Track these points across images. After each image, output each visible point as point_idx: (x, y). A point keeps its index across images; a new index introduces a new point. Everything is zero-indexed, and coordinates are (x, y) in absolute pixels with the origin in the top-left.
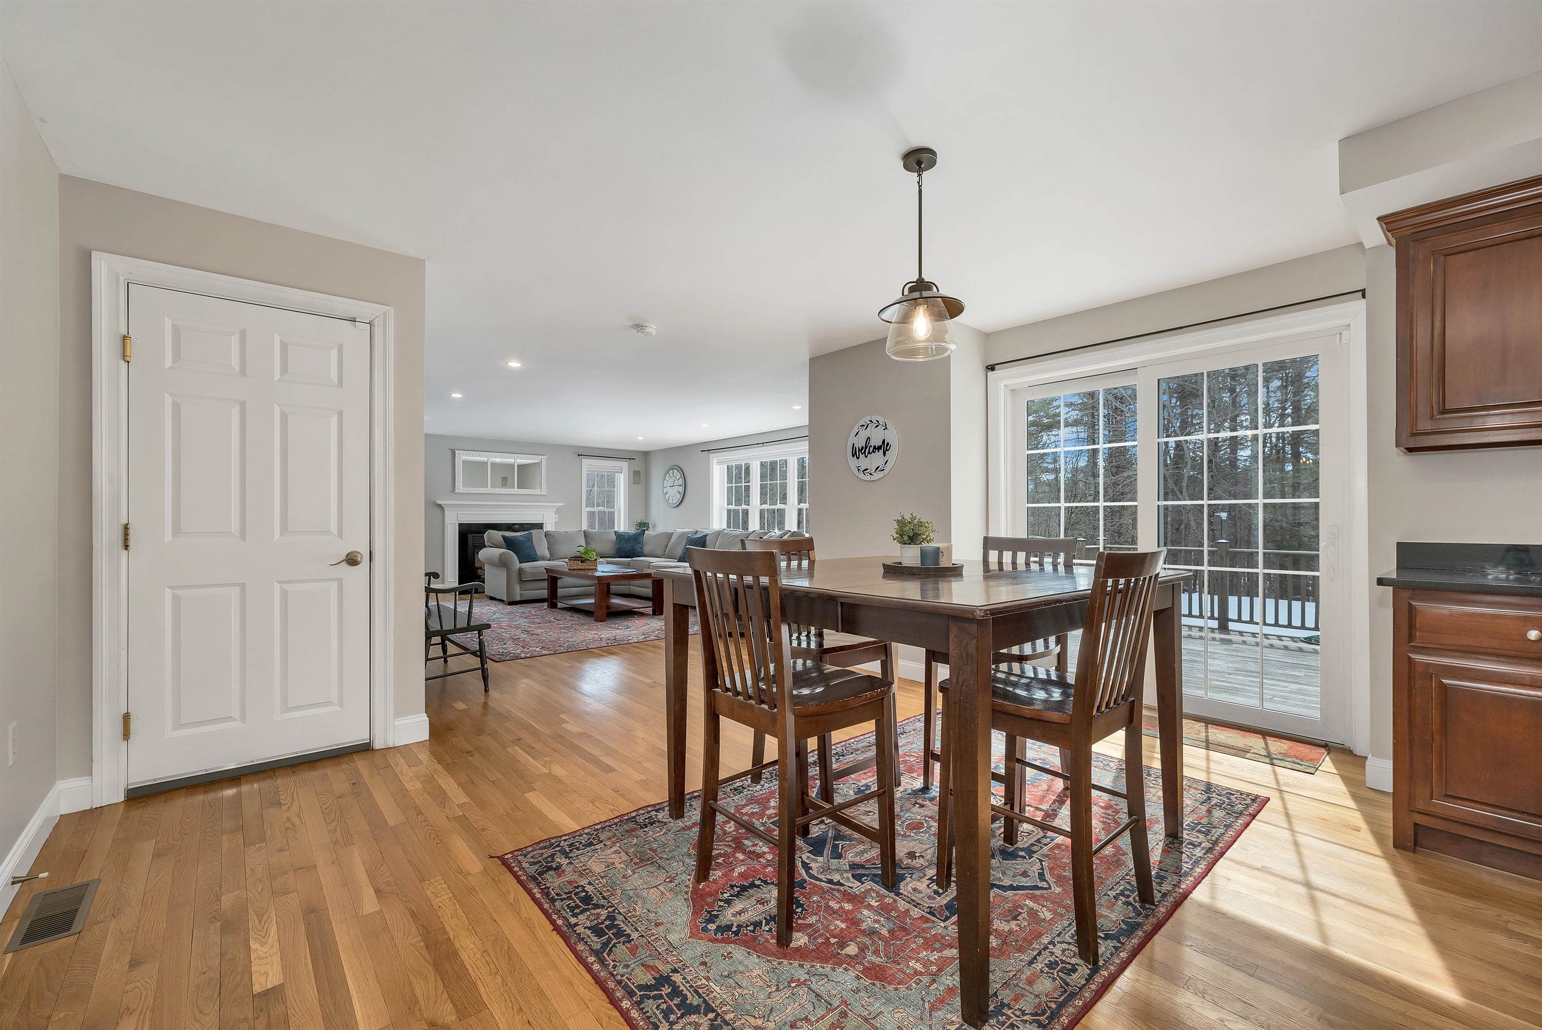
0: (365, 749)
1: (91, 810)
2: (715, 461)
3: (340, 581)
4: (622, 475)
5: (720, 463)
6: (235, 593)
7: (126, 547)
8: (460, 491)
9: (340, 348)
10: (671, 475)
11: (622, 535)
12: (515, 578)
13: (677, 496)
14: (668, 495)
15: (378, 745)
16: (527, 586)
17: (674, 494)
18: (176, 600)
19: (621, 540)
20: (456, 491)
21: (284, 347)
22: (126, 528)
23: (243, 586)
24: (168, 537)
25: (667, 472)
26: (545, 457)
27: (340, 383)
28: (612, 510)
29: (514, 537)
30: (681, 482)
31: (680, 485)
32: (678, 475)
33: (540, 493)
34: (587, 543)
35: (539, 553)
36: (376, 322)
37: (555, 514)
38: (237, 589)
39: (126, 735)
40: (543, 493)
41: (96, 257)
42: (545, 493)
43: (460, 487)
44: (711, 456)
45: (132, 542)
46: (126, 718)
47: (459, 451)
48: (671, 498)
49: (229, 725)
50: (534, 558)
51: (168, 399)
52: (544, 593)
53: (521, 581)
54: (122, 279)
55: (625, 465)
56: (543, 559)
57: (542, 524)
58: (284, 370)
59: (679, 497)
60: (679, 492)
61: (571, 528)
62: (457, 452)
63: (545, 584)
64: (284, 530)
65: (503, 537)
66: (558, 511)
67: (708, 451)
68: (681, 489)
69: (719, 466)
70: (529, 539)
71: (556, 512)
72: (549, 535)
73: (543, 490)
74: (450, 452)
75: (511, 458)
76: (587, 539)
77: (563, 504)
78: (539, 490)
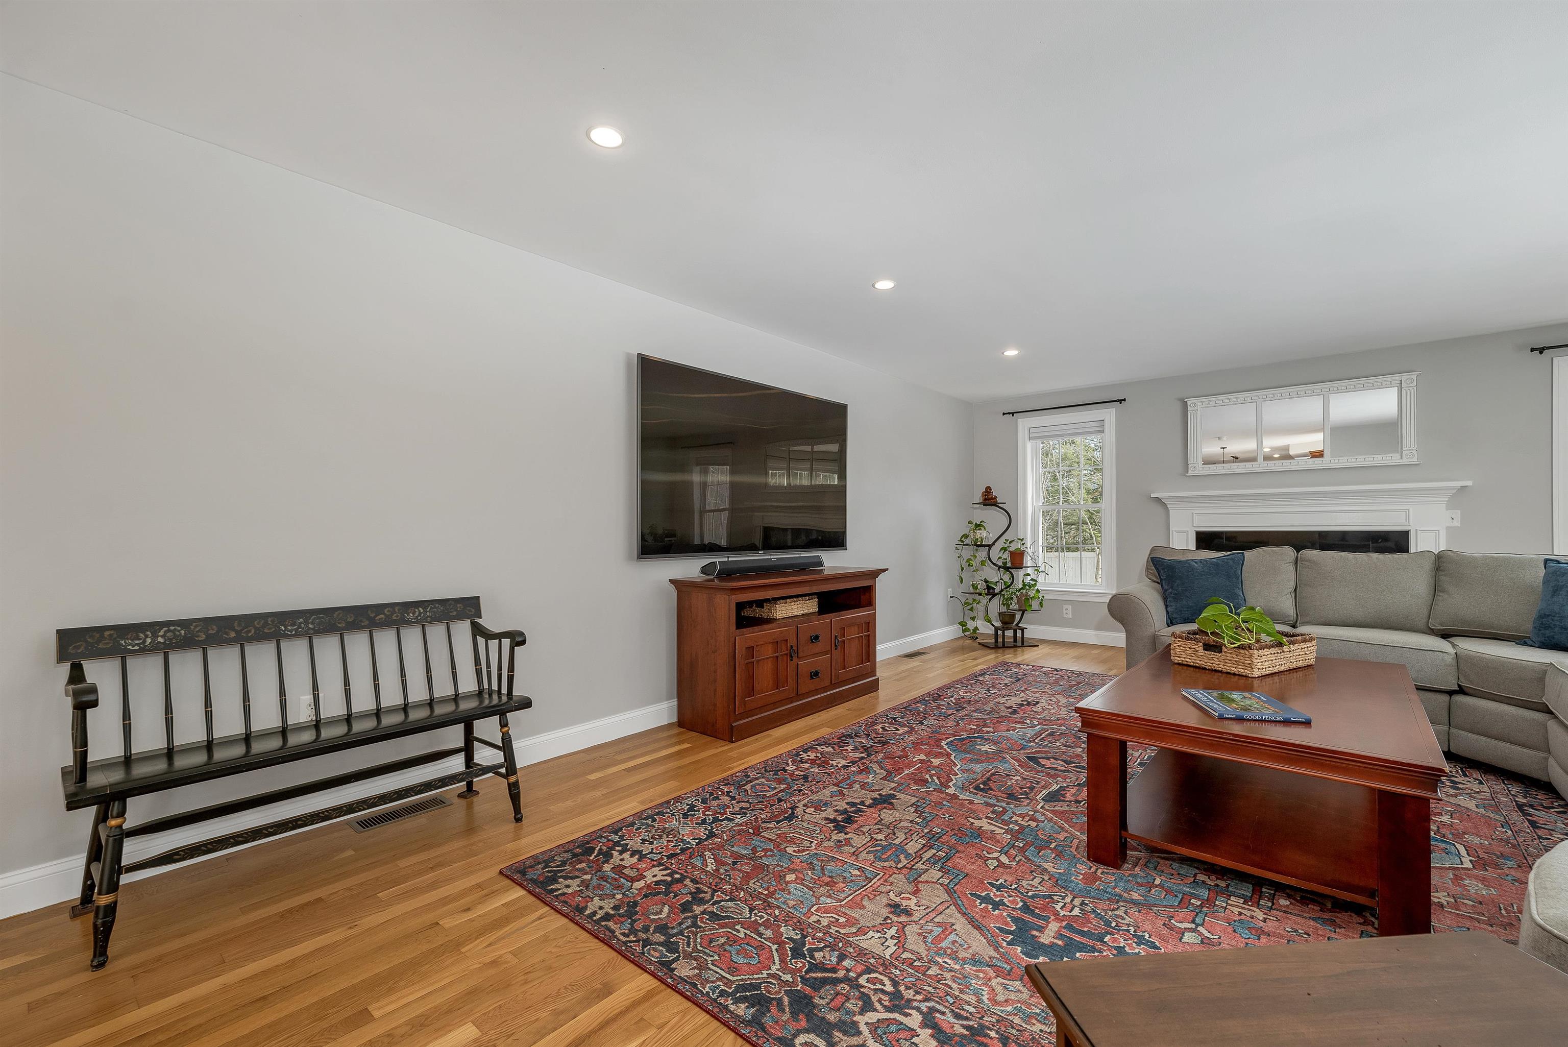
8: (1196, 473)
20: (1190, 473)
26: (1410, 377)
37: (1449, 508)
40: (1405, 461)
42: (1414, 460)
43: (1196, 466)
47: (1196, 400)
57: (1406, 534)
62: (1190, 402)
65: (1154, 562)
66: (1458, 498)
71: (1450, 506)
72: (1309, 561)
73: (1410, 451)
74: (1178, 407)
75: (1314, 394)
76: (1442, 578)
77: (1468, 483)
78: (1398, 454)
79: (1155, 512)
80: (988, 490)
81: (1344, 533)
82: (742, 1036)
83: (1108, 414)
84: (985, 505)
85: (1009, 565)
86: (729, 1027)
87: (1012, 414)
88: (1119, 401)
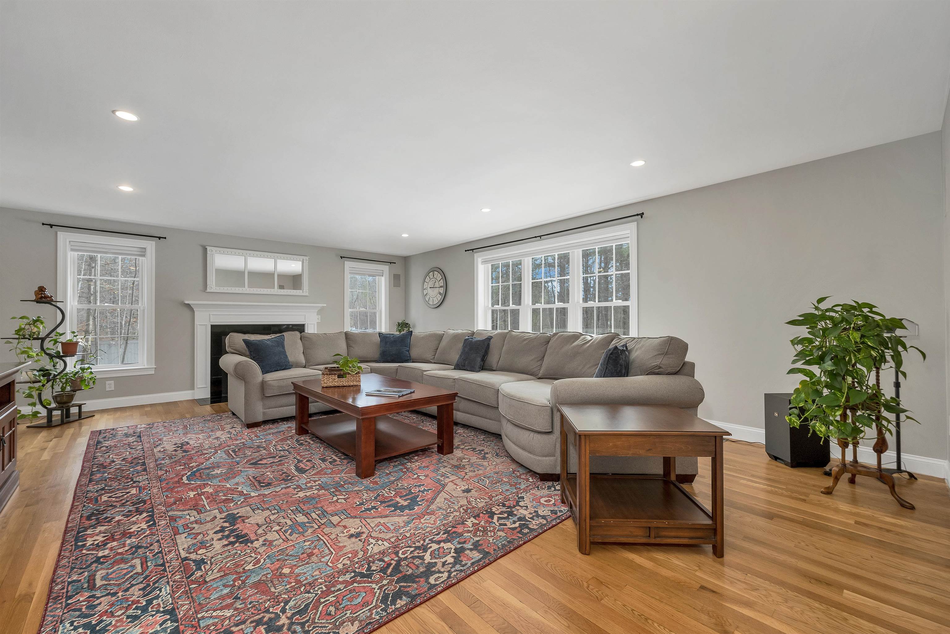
2: (480, 260)
4: (383, 279)
5: (485, 262)
8: (212, 291)
10: (431, 277)
11: (387, 337)
12: (256, 394)
13: (438, 297)
14: (428, 297)
16: (273, 402)
17: (434, 295)
19: (386, 343)
20: (208, 290)
25: (428, 274)
26: (307, 258)
28: (374, 311)
29: (259, 341)
30: (442, 283)
31: (441, 287)
32: (438, 276)
33: (302, 296)
35: (291, 359)
37: (317, 315)
40: (304, 294)
42: (307, 294)
43: (212, 286)
44: (476, 255)
47: (213, 248)
48: (431, 299)
50: (285, 366)
52: (292, 410)
53: (264, 397)
55: (386, 268)
56: (298, 365)
57: (303, 325)
59: (440, 297)
60: (440, 294)
61: (331, 330)
62: (209, 248)
63: (293, 399)
65: (246, 342)
66: (321, 312)
67: (473, 250)
68: (442, 290)
69: (483, 266)
70: (281, 343)
71: (318, 313)
72: (307, 338)
73: (305, 290)
74: (200, 251)
75: (271, 258)
76: (349, 342)
77: (325, 305)
78: (301, 291)
79: (187, 312)
80: (41, 289)
81: (288, 325)
82: (421, 603)
83: (150, 245)
84: (37, 302)
85: (61, 354)
86: (412, 609)
87: (51, 226)
88: (160, 238)
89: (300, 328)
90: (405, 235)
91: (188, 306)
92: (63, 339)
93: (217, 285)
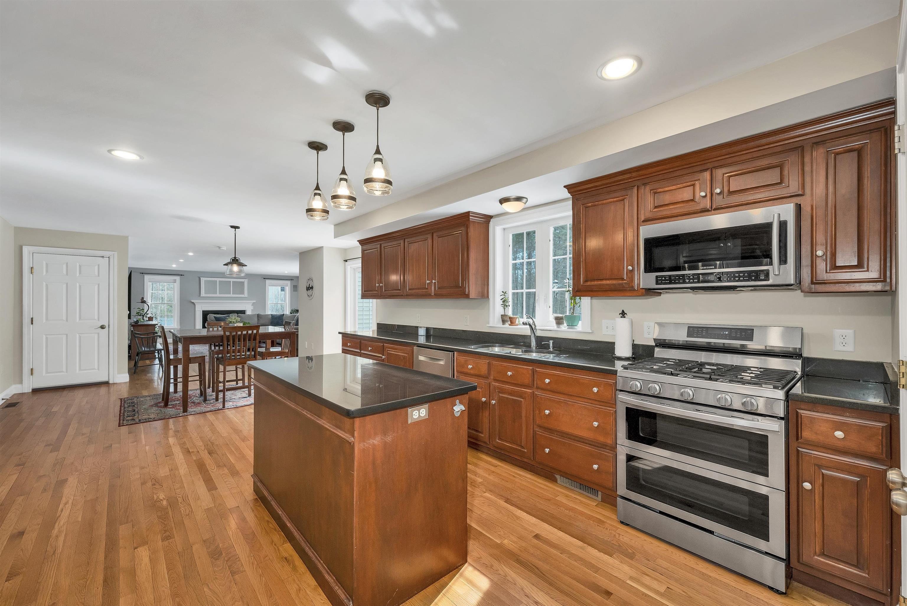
0: (106, 383)
1: (22, 393)
3: (98, 334)
4: (287, 287)
6: (65, 337)
7: (32, 324)
8: (203, 296)
9: (99, 265)
11: (274, 316)
15: (111, 382)
18: (47, 338)
19: (273, 318)
20: (201, 296)
21: (80, 266)
22: (32, 319)
23: (67, 335)
24: (44, 321)
26: (247, 280)
27: (99, 275)
33: (244, 296)
34: (258, 320)
36: (111, 257)
37: (252, 306)
38: (65, 336)
39: (32, 374)
40: (245, 296)
41: (24, 247)
42: (246, 296)
43: (203, 294)
45: (34, 322)
46: (32, 369)
47: (203, 278)
49: (63, 373)
51: (44, 283)
54: (31, 252)
55: (289, 282)
57: (245, 311)
58: (80, 273)
62: (201, 278)
64: (80, 319)
66: (253, 304)
72: (246, 316)
74: (198, 278)
76: (259, 318)
77: (255, 301)
78: (243, 295)
79: (193, 305)
80: (143, 299)
83: (178, 278)
84: (142, 303)
87: (142, 273)
88: (181, 275)
89: (243, 312)
90: (286, 272)
91: (193, 303)
92: (148, 316)
93: (205, 294)
